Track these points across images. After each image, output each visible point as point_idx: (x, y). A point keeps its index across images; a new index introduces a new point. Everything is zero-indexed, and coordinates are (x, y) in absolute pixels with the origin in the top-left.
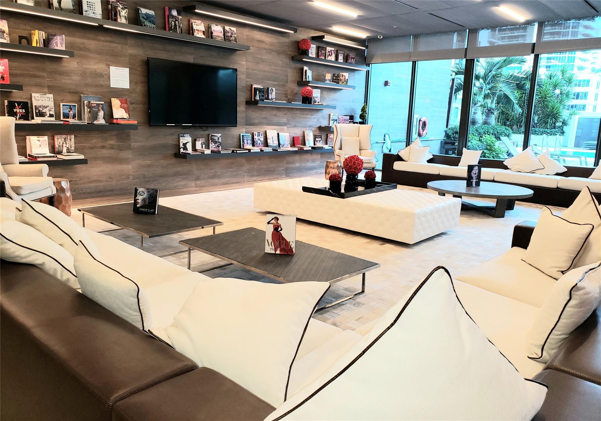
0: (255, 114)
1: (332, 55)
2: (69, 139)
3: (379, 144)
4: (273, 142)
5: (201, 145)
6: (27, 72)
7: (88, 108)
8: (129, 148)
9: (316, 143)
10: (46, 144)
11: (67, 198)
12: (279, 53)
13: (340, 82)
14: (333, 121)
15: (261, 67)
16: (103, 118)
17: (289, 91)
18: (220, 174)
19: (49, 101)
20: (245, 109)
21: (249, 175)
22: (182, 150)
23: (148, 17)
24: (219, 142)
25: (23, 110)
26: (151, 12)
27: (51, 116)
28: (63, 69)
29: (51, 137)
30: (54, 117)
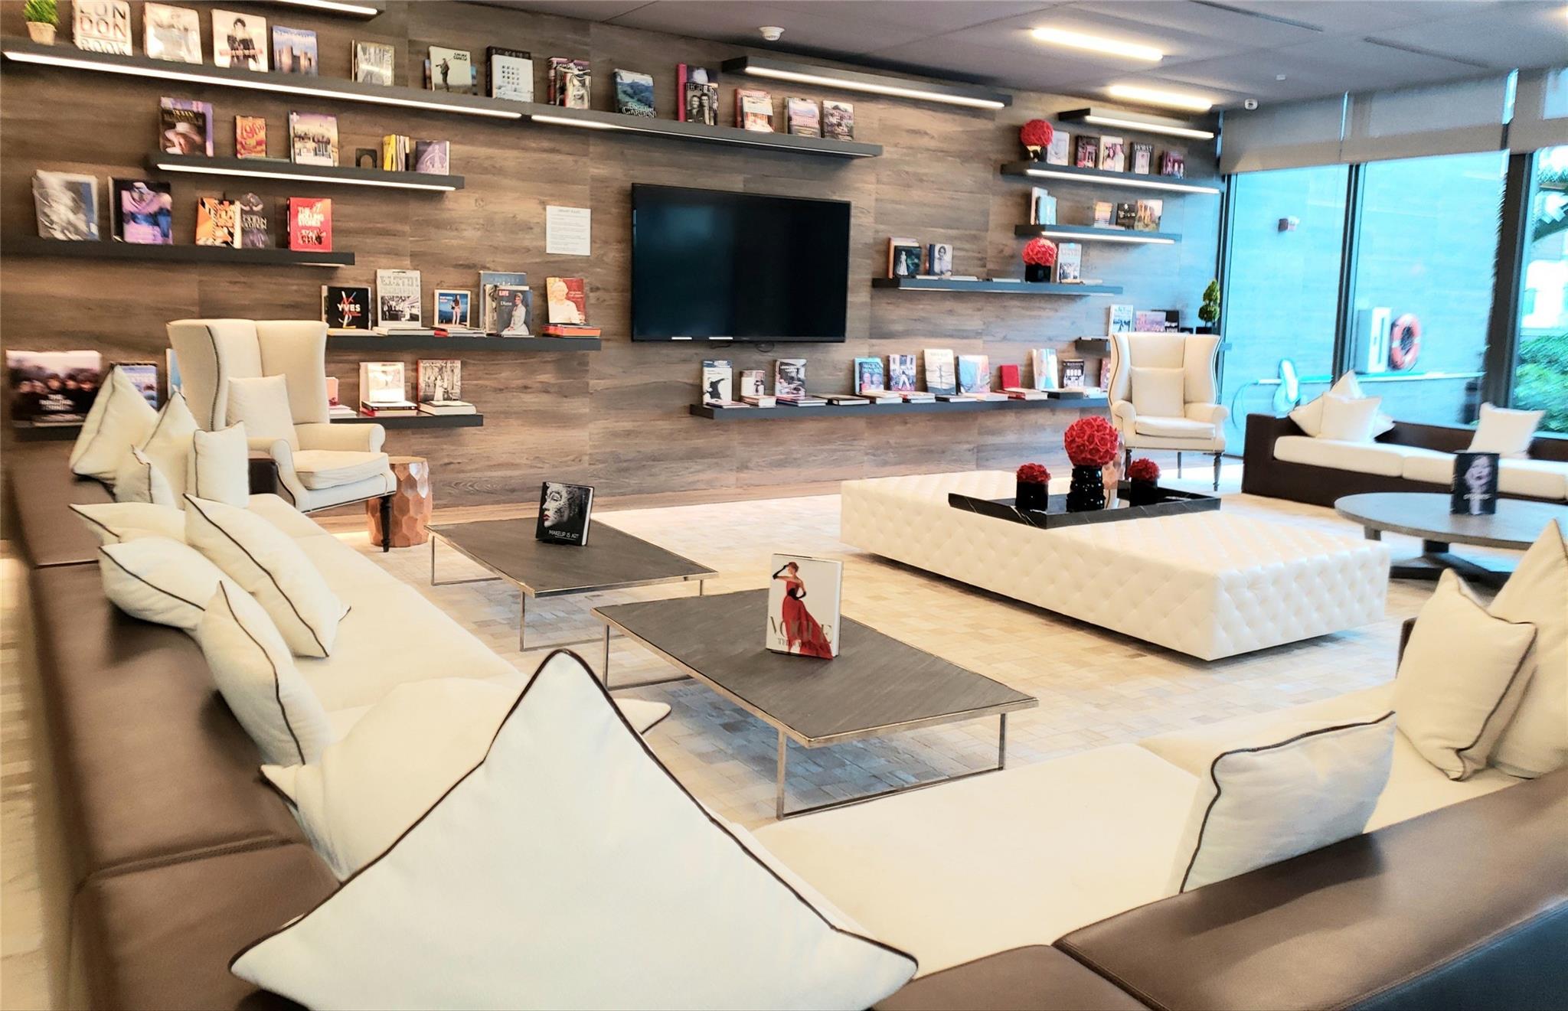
0: (895, 312)
1: (1116, 156)
2: (449, 369)
3: (1262, 387)
4: (940, 378)
5: (755, 387)
6: (371, 225)
7: (493, 301)
8: (584, 391)
9: (1065, 382)
10: (399, 381)
11: (420, 502)
12: (965, 157)
13: (1139, 226)
14: (1118, 326)
15: (916, 194)
16: (525, 323)
17: (991, 252)
18: (799, 456)
19: (412, 285)
20: (868, 299)
21: (875, 460)
22: (707, 398)
23: (636, 91)
24: (799, 380)
25: (358, 306)
26: (646, 80)
27: (413, 318)
28: (446, 215)
29: (412, 364)
30: (418, 320)
